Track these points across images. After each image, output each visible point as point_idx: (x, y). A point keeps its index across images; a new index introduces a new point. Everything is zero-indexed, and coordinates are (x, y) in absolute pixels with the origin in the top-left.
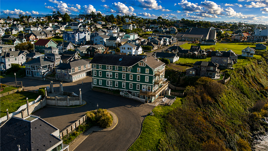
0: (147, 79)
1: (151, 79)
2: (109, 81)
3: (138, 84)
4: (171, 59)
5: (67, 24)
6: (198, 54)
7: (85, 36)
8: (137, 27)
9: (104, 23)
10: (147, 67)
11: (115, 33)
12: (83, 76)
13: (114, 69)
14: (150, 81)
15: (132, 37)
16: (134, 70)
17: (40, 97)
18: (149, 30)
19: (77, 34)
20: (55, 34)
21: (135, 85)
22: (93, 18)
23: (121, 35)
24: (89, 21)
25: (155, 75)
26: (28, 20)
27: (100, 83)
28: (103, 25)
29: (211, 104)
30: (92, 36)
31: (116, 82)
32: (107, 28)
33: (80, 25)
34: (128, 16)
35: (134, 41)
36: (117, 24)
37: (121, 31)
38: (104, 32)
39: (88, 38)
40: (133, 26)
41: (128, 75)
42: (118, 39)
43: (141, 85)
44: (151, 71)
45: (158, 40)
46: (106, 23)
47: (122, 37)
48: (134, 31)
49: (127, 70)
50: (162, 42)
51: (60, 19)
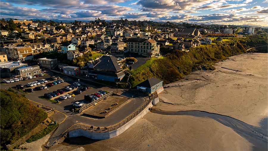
0: (149, 47)
1: (151, 47)
2: (134, 49)
3: (146, 50)
4: (164, 43)
5: (106, 27)
6: (180, 42)
7: (120, 33)
8: (151, 29)
9: (130, 26)
10: (149, 43)
11: (137, 32)
12: (123, 48)
13: (136, 44)
14: (151, 49)
15: (147, 34)
16: (144, 44)
17: (108, 53)
18: (159, 30)
19: (116, 32)
20: (102, 32)
21: (144, 50)
22: (122, 23)
23: (140, 33)
24: (120, 25)
25: (153, 46)
26: (80, 24)
27: (130, 50)
28: (129, 27)
29: (176, 59)
30: (124, 33)
31: (137, 50)
32: (132, 29)
33: (115, 27)
34: (147, 21)
35: (148, 35)
36: (138, 27)
37: (141, 31)
38: (131, 31)
39: (122, 34)
40: (149, 28)
41: (142, 46)
42: (139, 35)
43: (147, 50)
44: (151, 44)
45: (161, 35)
46: (131, 26)
47: (141, 34)
48: (149, 31)
49: (141, 44)
50: (163, 36)
51: (100, 24)
